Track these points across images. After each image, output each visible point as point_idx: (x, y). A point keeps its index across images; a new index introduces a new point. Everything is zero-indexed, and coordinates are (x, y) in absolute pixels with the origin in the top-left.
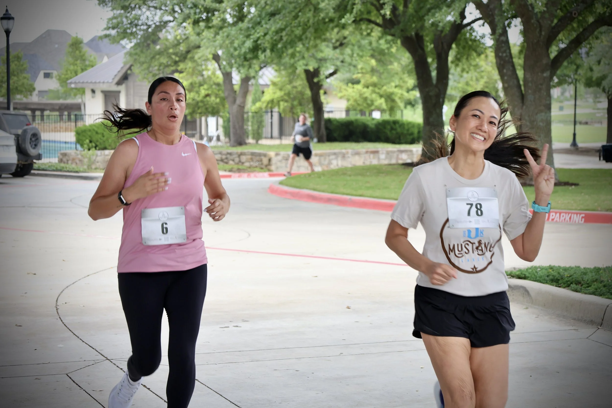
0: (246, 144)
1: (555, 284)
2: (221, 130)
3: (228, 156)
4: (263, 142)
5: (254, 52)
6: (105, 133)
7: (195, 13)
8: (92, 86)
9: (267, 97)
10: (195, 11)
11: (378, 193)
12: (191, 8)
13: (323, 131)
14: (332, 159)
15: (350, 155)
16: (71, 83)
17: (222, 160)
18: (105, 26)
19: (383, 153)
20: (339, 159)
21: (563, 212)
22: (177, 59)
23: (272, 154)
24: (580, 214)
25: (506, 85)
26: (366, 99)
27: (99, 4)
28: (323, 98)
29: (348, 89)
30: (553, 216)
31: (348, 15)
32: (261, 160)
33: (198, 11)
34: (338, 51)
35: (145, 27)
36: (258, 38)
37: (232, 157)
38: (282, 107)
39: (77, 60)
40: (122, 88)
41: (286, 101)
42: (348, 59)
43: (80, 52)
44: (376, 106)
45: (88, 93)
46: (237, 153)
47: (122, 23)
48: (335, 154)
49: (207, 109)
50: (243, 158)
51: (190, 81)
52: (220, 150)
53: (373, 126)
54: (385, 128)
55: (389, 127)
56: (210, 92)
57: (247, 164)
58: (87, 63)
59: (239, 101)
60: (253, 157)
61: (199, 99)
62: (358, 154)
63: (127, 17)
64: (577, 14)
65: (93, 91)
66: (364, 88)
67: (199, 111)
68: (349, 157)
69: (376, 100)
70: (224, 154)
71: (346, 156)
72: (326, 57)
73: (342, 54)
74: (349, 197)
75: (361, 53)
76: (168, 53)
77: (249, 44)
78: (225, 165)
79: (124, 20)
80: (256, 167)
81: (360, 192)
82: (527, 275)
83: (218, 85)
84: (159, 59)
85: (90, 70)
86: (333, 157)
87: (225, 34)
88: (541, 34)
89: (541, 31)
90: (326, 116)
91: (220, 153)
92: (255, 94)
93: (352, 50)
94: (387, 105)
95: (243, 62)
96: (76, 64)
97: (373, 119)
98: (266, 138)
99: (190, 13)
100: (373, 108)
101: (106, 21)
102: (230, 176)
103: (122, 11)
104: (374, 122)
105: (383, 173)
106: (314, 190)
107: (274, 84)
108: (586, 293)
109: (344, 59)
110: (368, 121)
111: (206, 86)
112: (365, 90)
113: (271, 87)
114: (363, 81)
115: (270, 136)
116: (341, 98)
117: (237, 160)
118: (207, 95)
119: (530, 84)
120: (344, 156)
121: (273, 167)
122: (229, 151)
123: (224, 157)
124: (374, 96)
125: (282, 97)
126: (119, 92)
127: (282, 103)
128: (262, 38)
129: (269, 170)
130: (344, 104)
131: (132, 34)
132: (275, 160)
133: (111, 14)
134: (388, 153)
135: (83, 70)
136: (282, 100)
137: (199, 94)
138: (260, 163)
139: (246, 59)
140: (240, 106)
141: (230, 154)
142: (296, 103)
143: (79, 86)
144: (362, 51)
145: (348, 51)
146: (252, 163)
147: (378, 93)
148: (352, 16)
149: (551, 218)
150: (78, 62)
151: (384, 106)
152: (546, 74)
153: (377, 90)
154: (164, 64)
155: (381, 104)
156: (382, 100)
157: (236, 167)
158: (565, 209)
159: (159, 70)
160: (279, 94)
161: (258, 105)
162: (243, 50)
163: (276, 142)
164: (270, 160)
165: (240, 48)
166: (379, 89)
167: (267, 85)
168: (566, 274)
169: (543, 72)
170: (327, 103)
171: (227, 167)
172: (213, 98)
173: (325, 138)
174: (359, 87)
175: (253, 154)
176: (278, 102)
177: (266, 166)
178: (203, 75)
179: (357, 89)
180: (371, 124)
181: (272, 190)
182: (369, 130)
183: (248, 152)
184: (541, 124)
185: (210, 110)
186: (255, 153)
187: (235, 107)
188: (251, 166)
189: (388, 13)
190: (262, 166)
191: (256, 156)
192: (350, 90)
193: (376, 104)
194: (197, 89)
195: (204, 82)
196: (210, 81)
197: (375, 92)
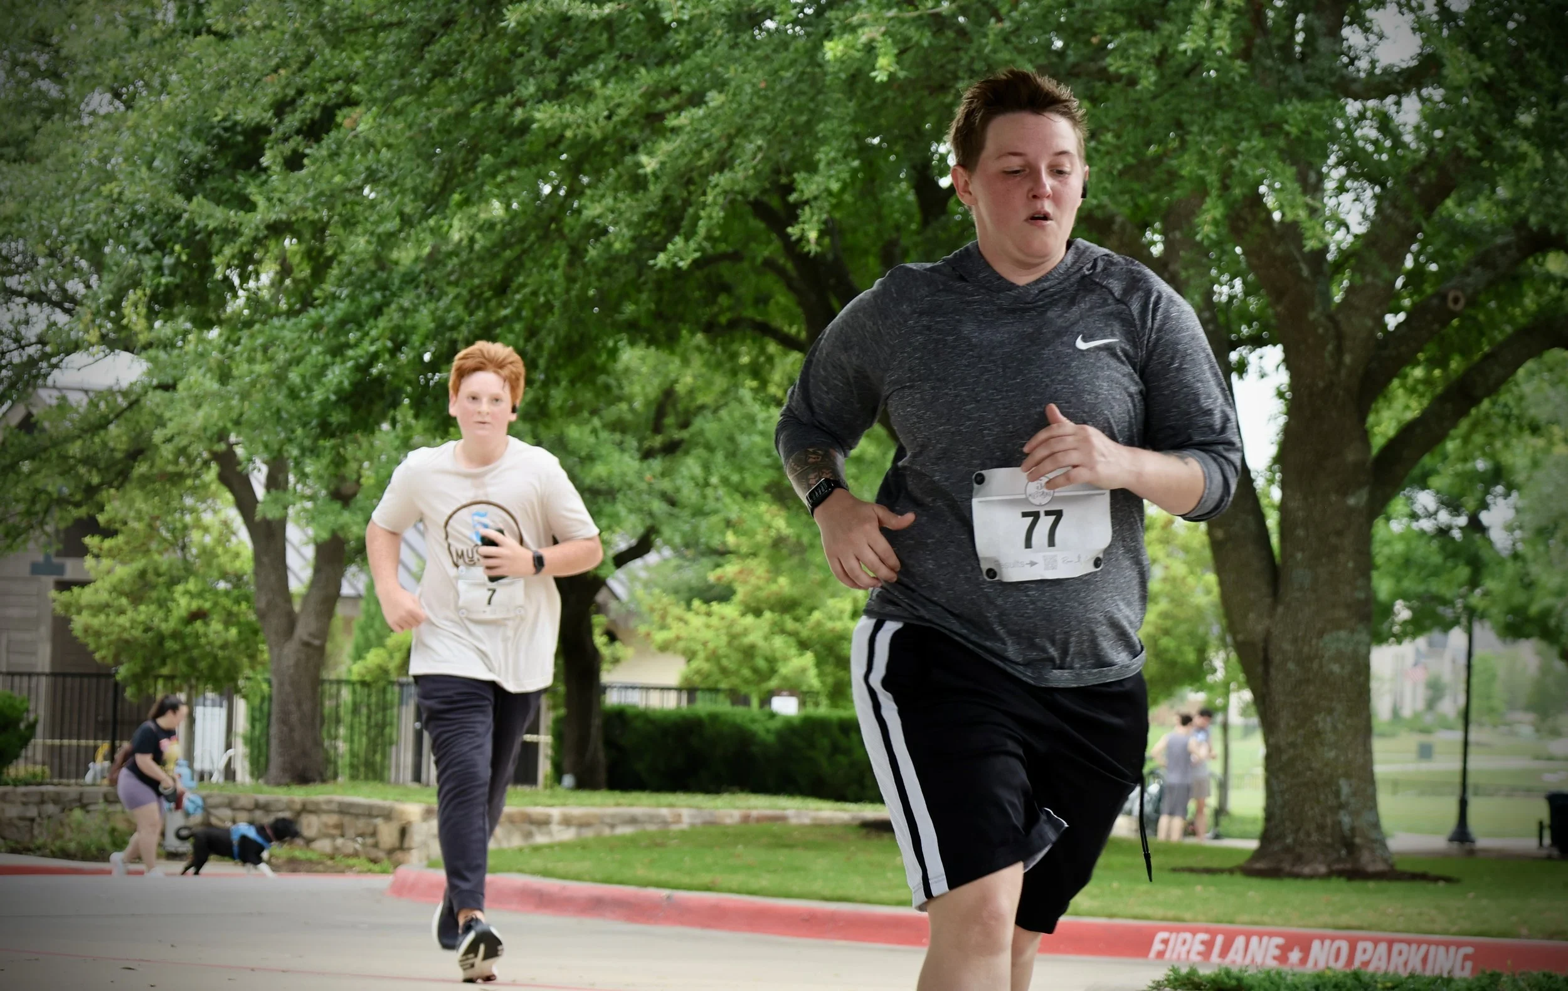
0: (323, 779)
3: (259, 813)
5: (356, 408)
7: (159, 270)
10: (160, 260)
11: (765, 881)
12: (147, 251)
13: (599, 753)
21: (1401, 941)
22: (96, 480)
23: (413, 809)
24: (1459, 945)
25: (1220, 534)
26: (749, 652)
29: (690, 616)
30: (1365, 951)
31: (679, 240)
32: (374, 834)
33: (168, 261)
34: (657, 464)
36: (374, 358)
42: (689, 493)
44: (785, 679)
46: (290, 805)
49: (192, 663)
50: (312, 824)
51: (140, 564)
53: (771, 739)
54: (812, 745)
55: (825, 742)
56: (206, 604)
57: (324, 845)
59: (302, 631)
60: (347, 820)
61: (166, 627)
62: (713, 822)
64: (1462, 302)
66: (743, 614)
67: (165, 671)
69: (786, 659)
70: (243, 809)
72: (616, 483)
73: (670, 474)
75: (735, 478)
76: (64, 458)
77: (338, 374)
80: (356, 854)
81: (706, 878)
83: (237, 580)
88: (1339, 363)
89: (1339, 351)
90: (612, 699)
92: (363, 630)
94: (821, 675)
95: (316, 439)
97: (773, 716)
99: (140, 270)
100: (773, 683)
104: (776, 723)
109: (678, 490)
110: (753, 721)
111: (192, 585)
112: (750, 619)
114: (741, 593)
116: (664, 648)
118: (198, 615)
119: (1301, 532)
121: (414, 856)
122: (262, 798)
124: (778, 642)
128: (387, 356)
129: (399, 867)
130: (672, 671)
137: (169, 611)
138: (370, 841)
139: (326, 430)
140: (307, 644)
141: (267, 807)
144: (741, 469)
145: (690, 466)
146: (339, 841)
147: (794, 634)
148: (692, 245)
149: (1361, 956)
151: (813, 680)
152: (1357, 500)
153: (790, 624)
154: (49, 494)
155: (804, 670)
156: (809, 658)
158: (1408, 931)
159: (29, 513)
161: (374, 655)
162: (318, 395)
164: (403, 832)
165: (310, 390)
166: (797, 619)
169: (1344, 490)
170: (616, 661)
172: (216, 625)
173: (602, 776)
174: (729, 610)
175: (344, 810)
177: (390, 852)
178: (184, 546)
179: (723, 618)
180: (762, 729)
182: (755, 749)
183: (329, 802)
184: (1336, 668)
185: (203, 665)
186: (351, 805)
187: (291, 651)
188: (336, 849)
189: (813, 235)
190: (375, 853)
191: (357, 816)
192: (696, 621)
193: (785, 670)
194: (161, 592)
195: (188, 570)
196: (209, 565)
197: (783, 631)
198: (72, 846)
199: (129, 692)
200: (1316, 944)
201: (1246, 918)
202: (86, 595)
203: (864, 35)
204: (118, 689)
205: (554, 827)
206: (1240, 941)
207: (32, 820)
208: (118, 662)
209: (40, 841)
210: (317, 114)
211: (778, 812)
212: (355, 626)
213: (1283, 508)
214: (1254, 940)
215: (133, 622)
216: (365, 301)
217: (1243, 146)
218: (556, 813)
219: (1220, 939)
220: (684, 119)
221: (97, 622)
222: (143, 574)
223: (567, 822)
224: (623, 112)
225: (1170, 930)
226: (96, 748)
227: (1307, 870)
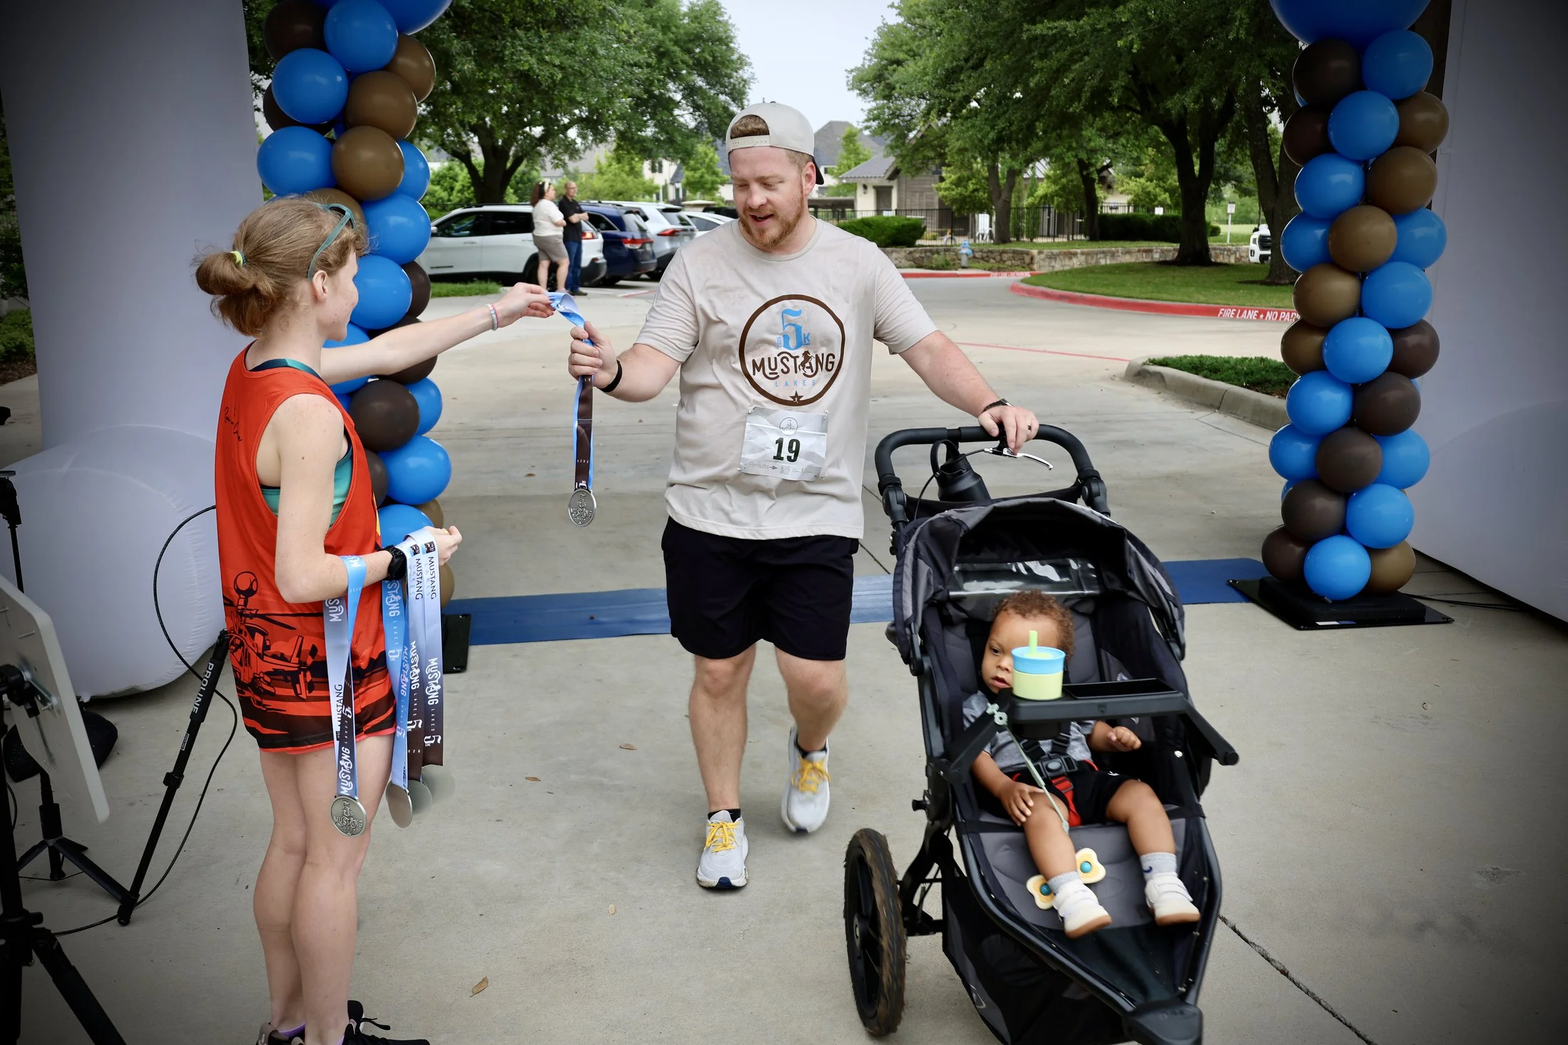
0: (1010, 242)
1: (1194, 371)
2: (994, 226)
3: (989, 254)
4: (1039, 240)
6: (864, 230)
7: (940, 103)
8: (863, 182)
9: (1040, 192)
11: (1111, 290)
12: (937, 97)
13: (1097, 229)
14: (1100, 258)
15: (1120, 254)
16: (843, 178)
17: (982, 258)
18: (866, 117)
19: (1157, 252)
20: (1108, 257)
23: (1035, 252)
25: (1260, 177)
26: (1149, 193)
27: (860, 95)
28: (1100, 193)
29: (1130, 182)
30: (1283, 315)
32: (1023, 259)
34: (1111, 141)
35: (909, 118)
36: (1004, 129)
37: (993, 256)
38: (1056, 202)
39: (850, 154)
40: (894, 183)
41: (1061, 196)
43: (854, 145)
44: (1160, 202)
45: (860, 190)
46: (998, 251)
47: (884, 112)
48: (1103, 252)
49: (974, 204)
50: (1005, 256)
52: (981, 247)
53: (1151, 223)
54: (1164, 225)
56: (978, 187)
57: (1009, 263)
58: (861, 157)
59: (1003, 197)
60: (1015, 255)
61: (967, 194)
62: (1129, 252)
63: (889, 108)
65: (865, 187)
66: (1147, 181)
67: (967, 207)
68: (1119, 256)
69: (1160, 195)
71: (1116, 254)
72: (1097, 148)
73: (1114, 143)
74: (1079, 294)
75: (1137, 143)
78: (986, 263)
79: (886, 110)
80: (1018, 266)
81: (1092, 289)
82: (1169, 362)
84: (922, 151)
85: (863, 164)
86: (1102, 256)
87: (970, 125)
90: (1102, 212)
91: (981, 251)
92: (1030, 189)
93: (1127, 141)
94: (1171, 200)
96: (850, 159)
97: (1154, 215)
98: (1042, 236)
100: (1156, 203)
101: (866, 113)
102: (988, 275)
103: (885, 101)
104: (1152, 219)
105: (1132, 271)
106: (1049, 287)
107: (1048, 177)
108: (1213, 379)
110: (1146, 217)
111: (974, 181)
112: (1149, 183)
113: (1045, 181)
114: (1146, 174)
115: (1045, 233)
116: (1122, 193)
117: (998, 258)
118: (975, 190)
120: (1113, 255)
121: (1035, 266)
122: (990, 249)
123: (985, 255)
124: (1158, 190)
125: (1056, 191)
126: (891, 188)
127: (1056, 198)
129: (1031, 269)
130: (1124, 200)
131: (894, 125)
132: (1037, 258)
133: (874, 104)
134: (1163, 252)
135: (856, 164)
136: (1057, 195)
137: (967, 189)
138: (1022, 261)
140: (1005, 201)
141: (991, 252)
142: (1072, 197)
143: (851, 181)
145: (1123, 140)
146: (1013, 262)
147: (1163, 187)
149: (1281, 317)
150: (852, 156)
151: (1168, 201)
153: (1162, 184)
155: (1166, 198)
156: (1167, 195)
157: (996, 265)
159: (923, 163)
160: (1053, 188)
161: (1030, 200)
162: (986, 142)
163: (1050, 240)
164: (1032, 259)
167: (1041, 180)
168: (1208, 363)
170: (1105, 198)
171: (988, 265)
172: (981, 193)
173: (1098, 236)
174: (1142, 180)
175: (1015, 252)
176: (1052, 197)
177: (1028, 265)
178: (971, 169)
179: (1141, 183)
181: (1014, 289)
182: (1147, 226)
183: (1010, 250)
186: (1017, 251)
187: (1000, 203)
188: (1013, 264)
189: (1116, 100)
190: (1023, 265)
191: (1018, 254)
192: (1132, 184)
193: (1159, 199)
194: (964, 183)
195: (973, 176)
196: (979, 174)
197: (1160, 186)
198: (934, 266)
199: (956, 214)
200: (1268, 313)
201: (1249, 304)
202: (943, 185)
203: (1130, 38)
204: (953, 213)
205: (1079, 256)
206: (1245, 312)
207: (923, 258)
208: (952, 205)
209: (925, 264)
210: (977, 61)
211: (1150, 248)
212: (1028, 188)
213: (1280, 167)
214: (1250, 311)
215: (957, 194)
216: (1001, 110)
217: (1253, 64)
218: (1079, 251)
219: (1239, 311)
220: (1077, 66)
221: (945, 193)
222: (959, 178)
223: (1082, 253)
224: (1062, 61)
225: (1225, 308)
226: (946, 231)
227: (1282, 282)
